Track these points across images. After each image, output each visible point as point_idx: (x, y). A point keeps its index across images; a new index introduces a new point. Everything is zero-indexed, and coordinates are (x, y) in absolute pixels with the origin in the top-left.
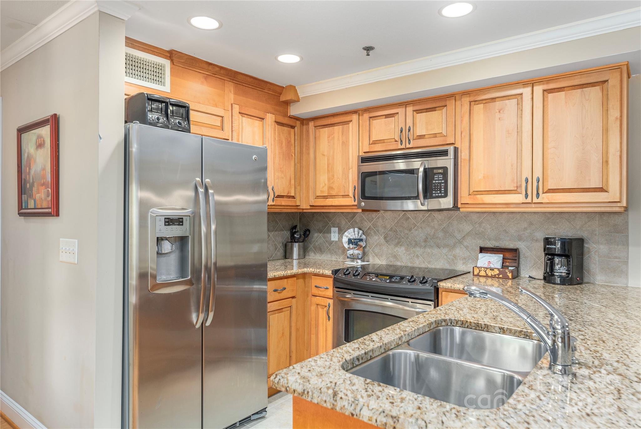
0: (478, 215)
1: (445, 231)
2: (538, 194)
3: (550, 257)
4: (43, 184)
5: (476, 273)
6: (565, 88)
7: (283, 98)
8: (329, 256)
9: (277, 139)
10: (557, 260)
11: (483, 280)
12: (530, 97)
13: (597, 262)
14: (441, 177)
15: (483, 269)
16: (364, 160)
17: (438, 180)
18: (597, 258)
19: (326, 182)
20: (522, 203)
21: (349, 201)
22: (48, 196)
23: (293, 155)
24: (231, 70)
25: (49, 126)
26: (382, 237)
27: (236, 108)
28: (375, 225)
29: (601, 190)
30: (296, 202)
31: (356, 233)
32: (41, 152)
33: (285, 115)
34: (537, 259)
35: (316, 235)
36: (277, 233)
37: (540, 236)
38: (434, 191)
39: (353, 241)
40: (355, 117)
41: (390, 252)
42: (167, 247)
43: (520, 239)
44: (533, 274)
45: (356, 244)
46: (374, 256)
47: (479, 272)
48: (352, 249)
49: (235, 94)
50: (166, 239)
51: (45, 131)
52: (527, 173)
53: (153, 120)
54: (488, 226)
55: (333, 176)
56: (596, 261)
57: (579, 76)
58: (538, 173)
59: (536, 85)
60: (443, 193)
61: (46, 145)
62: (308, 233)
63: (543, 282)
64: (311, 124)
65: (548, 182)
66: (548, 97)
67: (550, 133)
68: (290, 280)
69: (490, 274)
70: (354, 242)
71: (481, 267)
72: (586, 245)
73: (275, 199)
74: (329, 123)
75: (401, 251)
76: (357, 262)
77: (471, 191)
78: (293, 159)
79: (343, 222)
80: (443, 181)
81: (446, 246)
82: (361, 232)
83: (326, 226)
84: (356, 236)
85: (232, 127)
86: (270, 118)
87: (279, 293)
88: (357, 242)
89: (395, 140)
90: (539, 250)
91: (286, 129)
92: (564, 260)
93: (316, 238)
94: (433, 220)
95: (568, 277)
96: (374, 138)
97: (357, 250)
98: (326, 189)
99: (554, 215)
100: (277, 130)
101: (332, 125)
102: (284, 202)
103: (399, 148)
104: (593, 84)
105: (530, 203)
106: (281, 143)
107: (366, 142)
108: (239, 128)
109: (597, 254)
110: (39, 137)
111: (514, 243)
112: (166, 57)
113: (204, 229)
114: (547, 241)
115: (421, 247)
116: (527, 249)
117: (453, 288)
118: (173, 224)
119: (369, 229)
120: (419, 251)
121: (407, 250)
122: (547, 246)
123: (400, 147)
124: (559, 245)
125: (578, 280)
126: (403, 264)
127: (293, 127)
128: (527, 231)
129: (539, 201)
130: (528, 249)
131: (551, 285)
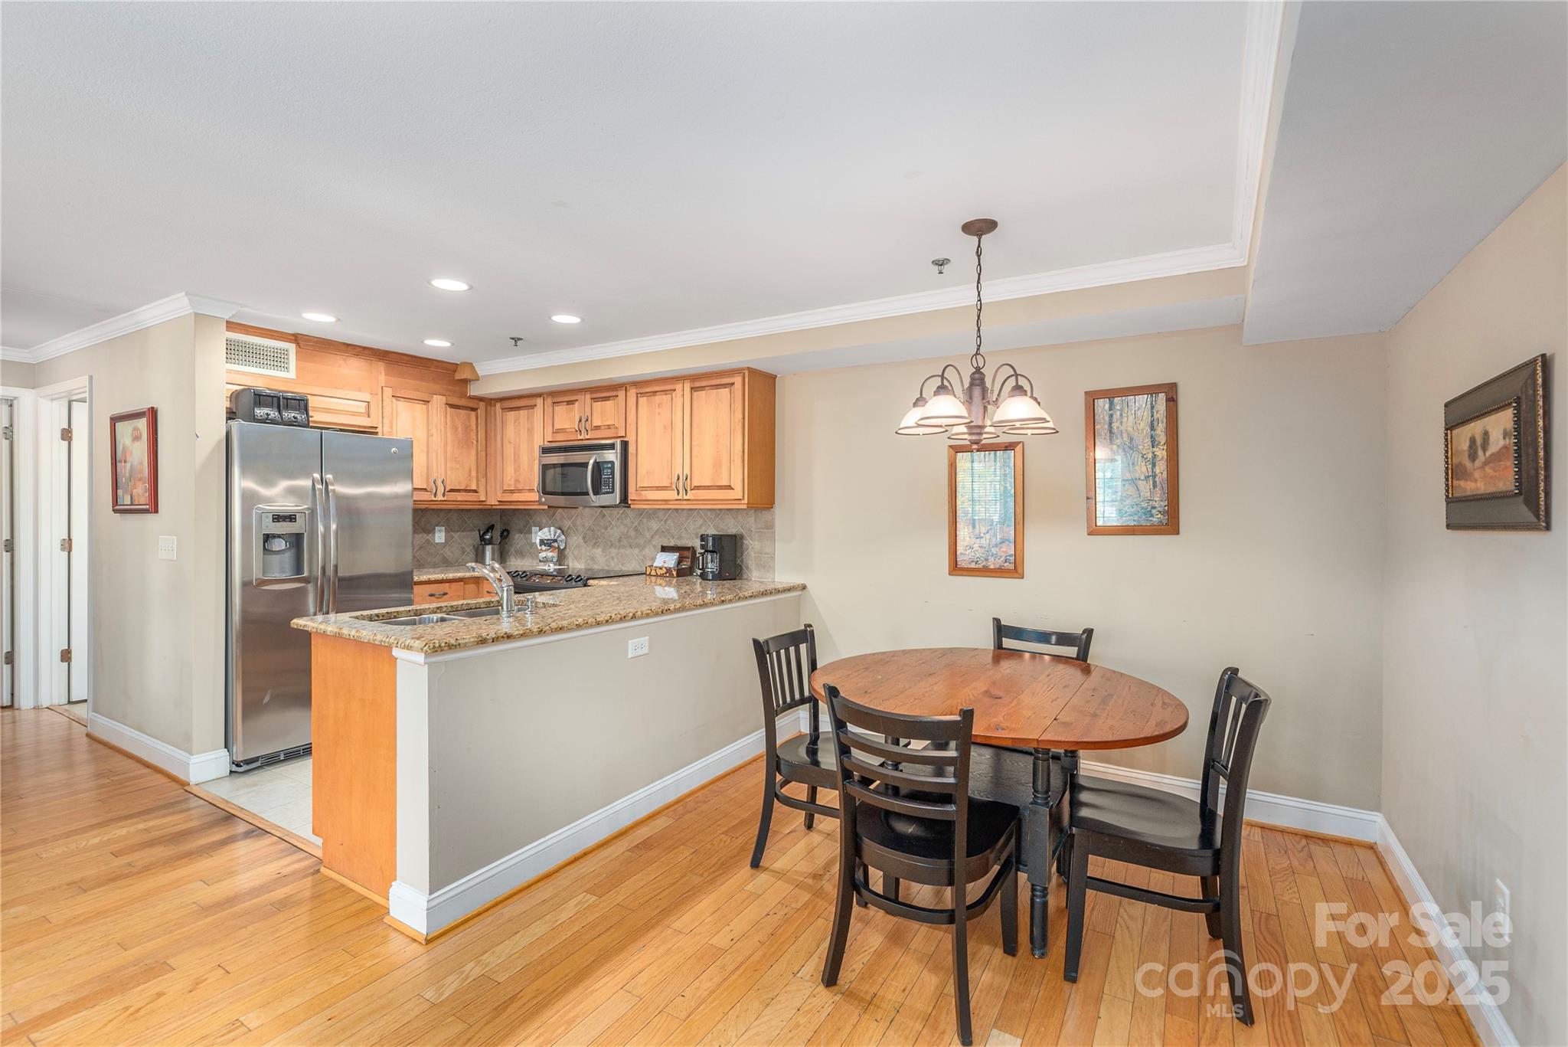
0: (664, 512)
1: (636, 529)
2: (686, 491)
4: (140, 479)
5: (648, 573)
6: (706, 387)
7: (458, 376)
8: (530, 560)
9: (449, 423)
11: (653, 579)
13: (753, 559)
14: (608, 472)
15: (657, 568)
16: (545, 451)
17: (606, 475)
18: (754, 554)
19: (513, 474)
20: (676, 500)
21: (534, 496)
22: (146, 492)
23: (475, 442)
24: (378, 350)
25: (145, 419)
26: (581, 538)
27: (388, 392)
28: (574, 524)
29: (729, 487)
30: (479, 496)
31: (552, 532)
32: (137, 444)
33: (464, 395)
35: (517, 536)
36: (464, 533)
38: (602, 486)
39: (547, 542)
40: (539, 401)
41: (588, 554)
42: (279, 545)
45: (550, 545)
46: (573, 560)
47: (652, 571)
48: (545, 551)
49: (386, 374)
50: (279, 536)
51: (142, 424)
52: (678, 471)
53: (261, 416)
54: (672, 524)
55: (519, 467)
56: (752, 557)
57: (715, 377)
58: (687, 471)
60: (610, 489)
61: (143, 438)
62: (505, 533)
64: (498, 405)
65: (694, 479)
67: (695, 431)
68: (454, 585)
69: (661, 574)
70: (549, 543)
71: (655, 567)
72: (745, 542)
73: (446, 493)
74: (515, 406)
75: (598, 552)
76: (549, 566)
77: (638, 487)
78: (475, 446)
79: (544, 521)
81: (638, 546)
82: (559, 531)
83: (527, 525)
84: (552, 536)
85: (383, 413)
86: (438, 401)
87: (438, 598)
88: (553, 543)
89: (575, 429)
91: (463, 412)
93: (517, 539)
94: (626, 517)
95: (721, 573)
96: (556, 427)
97: (551, 552)
98: (512, 482)
100: (448, 415)
101: (518, 408)
102: (459, 497)
103: (578, 438)
104: (723, 386)
105: (683, 500)
106: (455, 428)
107: (549, 430)
108: (392, 413)
109: (754, 550)
110: (136, 429)
112: (290, 341)
113: (321, 528)
115: (615, 547)
118: (284, 521)
119: (567, 528)
120: (614, 552)
121: (603, 551)
123: (580, 438)
124: (713, 542)
125: (733, 576)
126: (600, 568)
127: (474, 409)
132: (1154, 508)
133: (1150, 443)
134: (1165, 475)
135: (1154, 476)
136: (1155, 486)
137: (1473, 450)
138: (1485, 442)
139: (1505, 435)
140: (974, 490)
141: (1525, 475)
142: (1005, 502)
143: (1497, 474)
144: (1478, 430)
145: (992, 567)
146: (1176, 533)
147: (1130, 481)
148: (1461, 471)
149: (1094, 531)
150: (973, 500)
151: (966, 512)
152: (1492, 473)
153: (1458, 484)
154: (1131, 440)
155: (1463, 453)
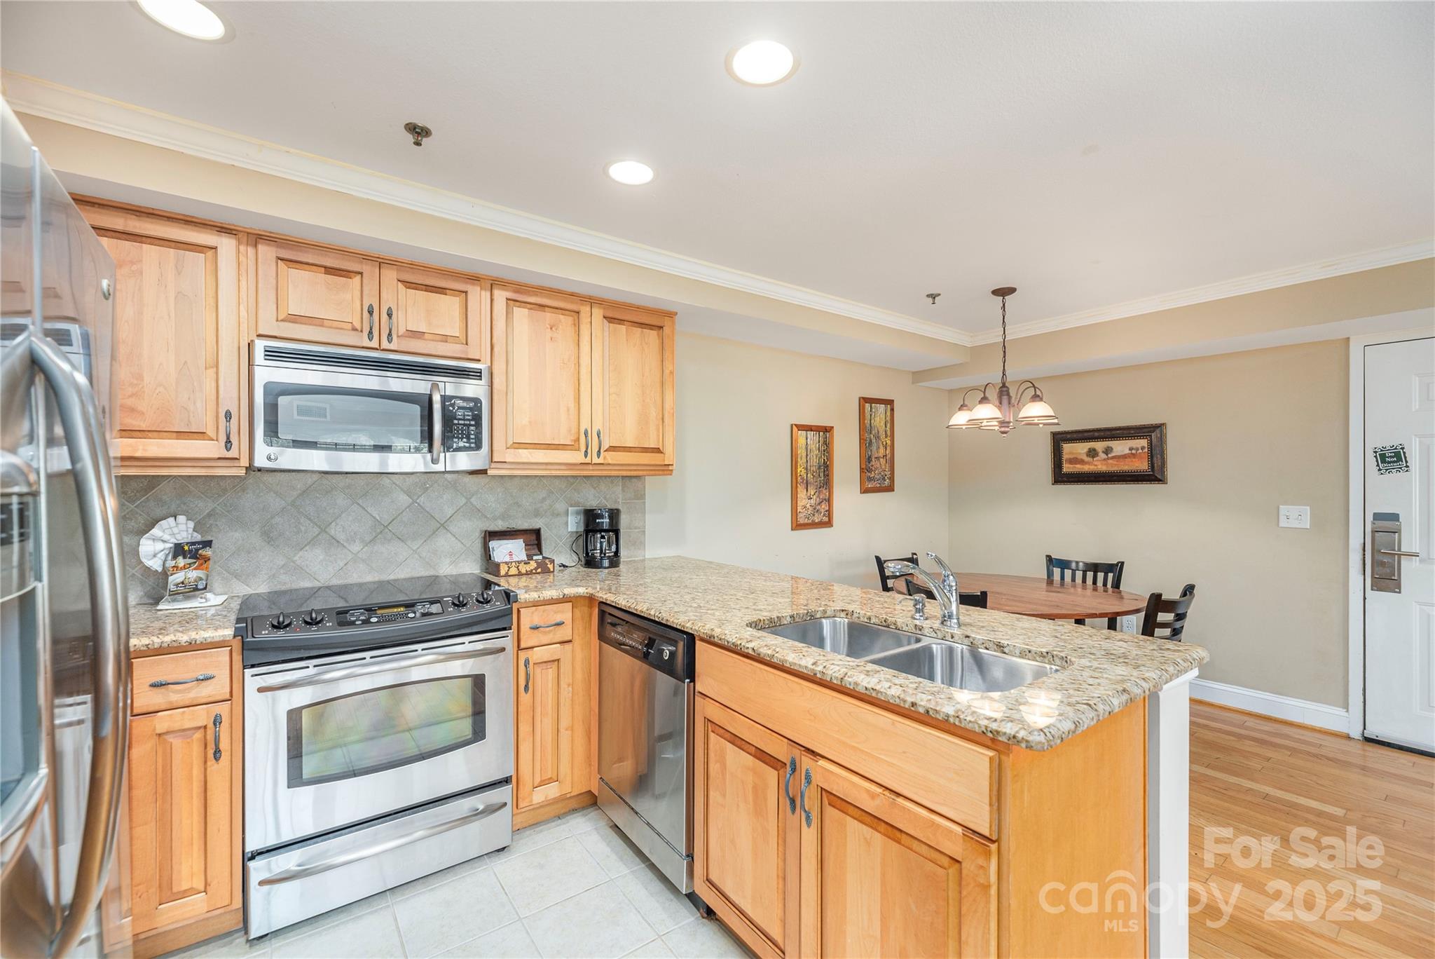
2: (599, 453)
5: (503, 572)
12: (589, 318)
14: (468, 415)
15: (514, 564)
16: (274, 354)
17: (464, 420)
20: (581, 464)
29: (658, 450)
31: (182, 528)
38: (456, 438)
39: (186, 548)
41: (280, 562)
43: (537, 514)
45: (195, 555)
47: (508, 570)
48: (184, 568)
52: (585, 425)
59: (596, 307)
60: (472, 443)
63: (582, 568)
67: (611, 375)
69: (523, 571)
70: (190, 551)
71: (512, 562)
77: (510, 443)
80: (473, 423)
82: (192, 524)
88: (197, 550)
89: (353, 325)
95: (616, 557)
97: (195, 569)
103: (365, 345)
104: (651, 327)
105: (590, 464)
111: (529, 521)
117: (542, 599)
119: (209, 515)
122: (588, 520)
123: (367, 343)
124: (607, 518)
129: (601, 461)
132: (886, 475)
133: (885, 435)
134: (890, 456)
135: (886, 456)
136: (886, 462)
137: (1092, 453)
138: (1108, 451)
139: (1131, 449)
140: (807, 461)
141: (1156, 465)
142: (824, 471)
143: (1122, 463)
144: (1099, 446)
145: (817, 521)
146: (893, 490)
147: (877, 458)
148: (1074, 461)
149: (865, 491)
150: (807, 469)
151: (803, 479)
152: (1115, 463)
153: (1072, 466)
154: (878, 432)
155: (1080, 454)
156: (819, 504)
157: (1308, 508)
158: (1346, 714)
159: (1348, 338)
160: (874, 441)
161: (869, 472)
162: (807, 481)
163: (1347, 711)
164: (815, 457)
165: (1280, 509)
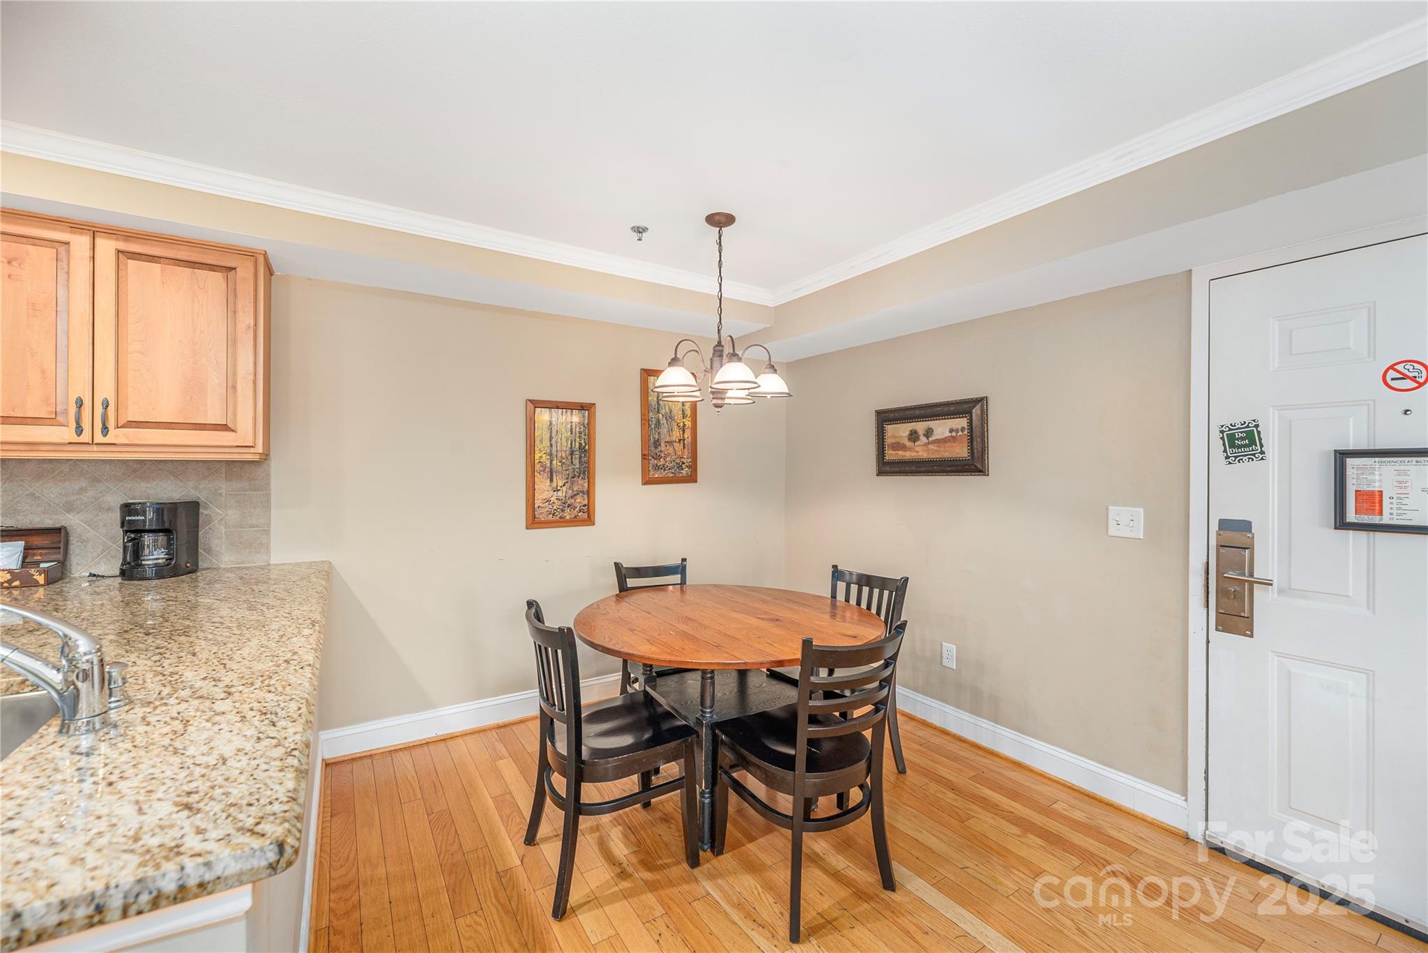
2: (105, 430)
3: (132, 536)
6: (162, 259)
10: (148, 539)
12: (88, 254)
13: (224, 536)
18: (223, 529)
20: (71, 443)
29: (225, 428)
34: (109, 542)
37: (116, 499)
43: (70, 508)
44: (100, 570)
52: (80, 390)
56: (221, 534)
57: (187, 247)
58: (106, 390)
59: (101, 237)
63: (119, 580)
65: (127, 408)
66: (127, 265)
67: (132, 327)
72: (203, 511)
90: (114, 526)
92: (161, 538)
95: (168, 565)
99: (145, 464)
104: (212, 267)
105: (89, 444)
109: (223, 523)
111: (55, 517)
114: (127, 509)
116: (86, 527)
122: (127, 518)
124: (150, 515)
125: (188, 567)
128: (87, 494)
129: (108, 440)
130: (89, 526)
131: (136, 582)
132: (683, 463)
133: (682, 415)
134: (690, 440)
135: (684, 440)
136: (684, 448)
137: (914, 436)
138: (929, 433)
139: (951, 431)
140: (551, 445)
141: (975, 451)
142: (580, 457)
143: (942, 449)
144: (921, 426)
145: (568, 517)
146: (696, 482)
147: (670, 443)
148: (898, 446)
149: (647, 481)
150: (551, 454)
151: (544, 467)
152: (936, 448)
153: (894, 452)
154: (671, 411)
155: (902, 437)
156: (572, 497)
157: (1142, 510)
158: (1184, 804)
159: (1191, 270)
160: (663, 421)
161: (656, 459)
162: (551, 469)
163: (1186, 800)
164: (564, 440)
165: (1109, 511)
